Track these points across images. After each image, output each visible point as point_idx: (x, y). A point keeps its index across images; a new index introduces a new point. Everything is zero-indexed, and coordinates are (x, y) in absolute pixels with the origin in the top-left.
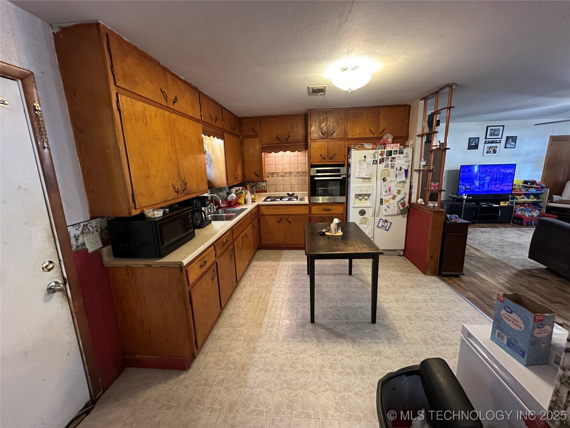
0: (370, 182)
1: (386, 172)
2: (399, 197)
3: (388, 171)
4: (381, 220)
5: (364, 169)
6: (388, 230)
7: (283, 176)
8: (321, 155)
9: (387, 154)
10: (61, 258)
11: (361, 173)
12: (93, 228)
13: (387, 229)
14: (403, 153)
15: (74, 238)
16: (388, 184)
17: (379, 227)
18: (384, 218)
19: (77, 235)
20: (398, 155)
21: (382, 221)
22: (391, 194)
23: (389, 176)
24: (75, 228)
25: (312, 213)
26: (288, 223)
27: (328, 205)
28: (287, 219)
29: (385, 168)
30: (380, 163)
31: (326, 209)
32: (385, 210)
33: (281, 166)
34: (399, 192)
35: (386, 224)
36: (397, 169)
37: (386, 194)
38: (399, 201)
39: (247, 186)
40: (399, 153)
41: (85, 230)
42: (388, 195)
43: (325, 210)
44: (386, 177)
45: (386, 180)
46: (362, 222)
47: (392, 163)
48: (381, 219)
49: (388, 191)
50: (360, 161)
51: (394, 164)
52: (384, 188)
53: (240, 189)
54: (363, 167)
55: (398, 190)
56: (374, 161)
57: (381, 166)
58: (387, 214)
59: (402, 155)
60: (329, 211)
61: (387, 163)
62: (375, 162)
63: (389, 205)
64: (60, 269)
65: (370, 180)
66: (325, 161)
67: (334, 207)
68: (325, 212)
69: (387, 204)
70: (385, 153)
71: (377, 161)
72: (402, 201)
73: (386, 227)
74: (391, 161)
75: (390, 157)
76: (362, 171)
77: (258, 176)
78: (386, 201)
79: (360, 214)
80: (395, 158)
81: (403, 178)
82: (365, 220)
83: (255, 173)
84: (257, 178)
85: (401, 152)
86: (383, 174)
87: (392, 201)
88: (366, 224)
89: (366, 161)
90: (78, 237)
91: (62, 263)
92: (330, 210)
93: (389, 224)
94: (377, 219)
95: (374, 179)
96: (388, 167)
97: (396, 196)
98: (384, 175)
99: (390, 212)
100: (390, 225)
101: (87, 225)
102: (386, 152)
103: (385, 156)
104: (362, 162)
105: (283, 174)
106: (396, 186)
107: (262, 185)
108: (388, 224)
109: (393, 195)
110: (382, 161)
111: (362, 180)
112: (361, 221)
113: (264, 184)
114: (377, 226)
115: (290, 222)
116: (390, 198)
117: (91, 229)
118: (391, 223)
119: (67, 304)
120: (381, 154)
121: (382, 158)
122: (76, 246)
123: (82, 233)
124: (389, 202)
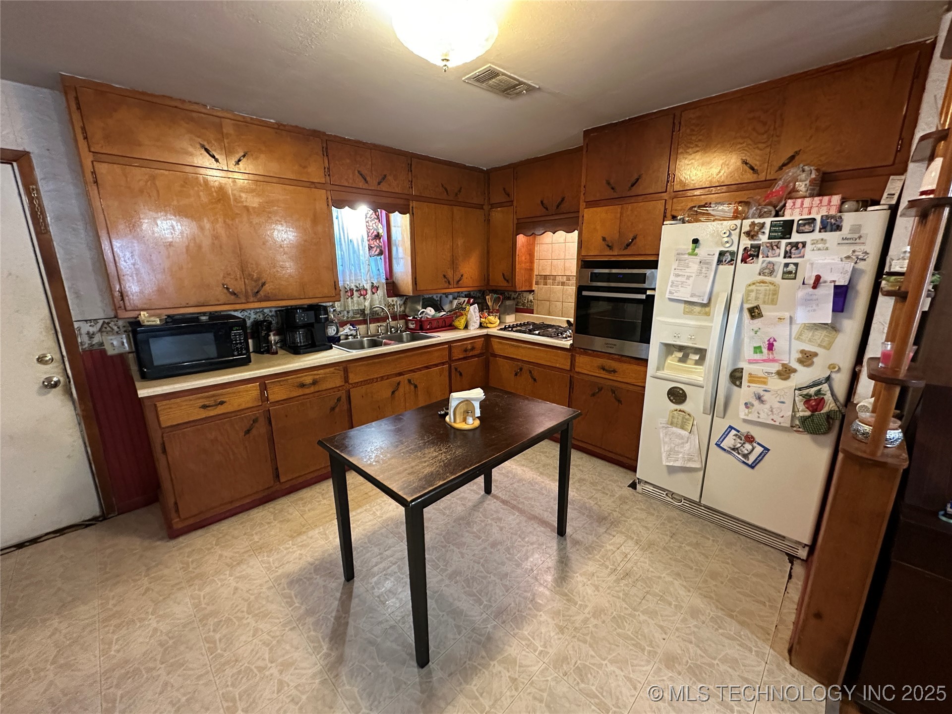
0: (708, 314)
1: (763, 288)
2: (804, 376)
3: (772, 287)
4: (733, 432)
5: (688, 277)
6: (752, 466)
7: (563, 284)
8: (604, 239)
9: (775, 231)
10: (64, 353)
11: (681, 289)
12: (118, 328)
13: (750, 462)
14: (839, 228)
15: (87, 336)
16: (766, 328)
17: (724, 450)
18: (744, 429)
19: (91, 333)
20: (817, 235)
21: (736, 435)
22: (773, 360)
23: (773, 302)
24: (90, 324)
25: (577, 369)
26: (531, 380)
27: (613, 359)
28: (530, 372)
29: (762, 278)
30: (744, 260)
31: (606, 368)
32: (746, 404)
33: (560, 263)
34: (807, 358)
35: (748, 446)
36: (804, 283)
37: (758, 357)
38: (800, 389)
39: (487, 297)
40: (824, 228)
41: (106, 328)
42: (764, 361)
43: (604, 369)
44: (761, 306)
45: (760, 315)
46: (675, 420)
47: (788, 260)
48: (731, 428)
49: (765, 351)
50: (678, 254)
51: (796, 265)
52: (751, 338)
53: (465, 301)
54: (688, 270)
55: (802, 352)
56: (722, 254)
57: (749, 272)
58: (753, 417)
59: (832, 237)
60: (613, 374)
61: (769, 263)
62: (728, 257)
63: (762, 393)
64: (62, 366)
65: (707, 309)
66: (611, 253)
67: (625, 366)
68: (603, 374)
69: (757, 388)
70: (767, 231)
71: (733, 254)
72: (812, 391)
73: (746, 456)
74: (787, 255)
75: (784, 242)
76: (683, 283)
77: (508, 281)
78: (753, 379)
79: (669, 398)
80: (804, 244)
81: (825, 315)
82: (683, 418)
83: (503, 275)
84: (505, 284)
85: (831, 225)
86: (753, 295)
87: (776, 384)
88: (685, 430)
89: (696, 255)
90: (93, 334)
91: (66, 359)
92: (614, 371)
93: (759, 450)
94: (721, 425)
95: (718, 308)
96: (771, 273)
97: (795, 371)
98: (757, 299)
99: (762, 415)
100: (761, 456)
101: (108, 323)
102: (768, 226)
103: (764, 239)
104: (686, 256)
105: (565, 278)
106: (798, 338)
107: (528, 299)
108: (753, 449)
109: (783, 365)
110: (751, 254)
111: (682, 305)
112: (673, 417)
113: (531, 297)
114: (718, 445)
115: (535, 380)
116: (768, 373)
117: (115, 328)
118: (767, 450)
119: (70, 404)
120: (748, 234)
121: (752, 246)
122: (89, 344)
123: (100, 330)
124: (765, 383)
